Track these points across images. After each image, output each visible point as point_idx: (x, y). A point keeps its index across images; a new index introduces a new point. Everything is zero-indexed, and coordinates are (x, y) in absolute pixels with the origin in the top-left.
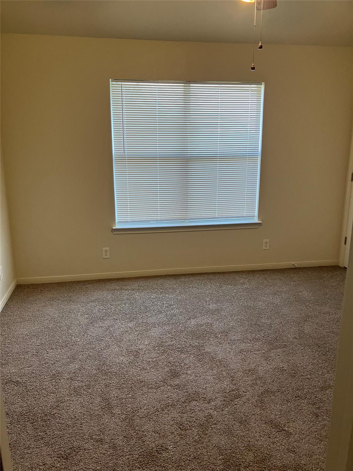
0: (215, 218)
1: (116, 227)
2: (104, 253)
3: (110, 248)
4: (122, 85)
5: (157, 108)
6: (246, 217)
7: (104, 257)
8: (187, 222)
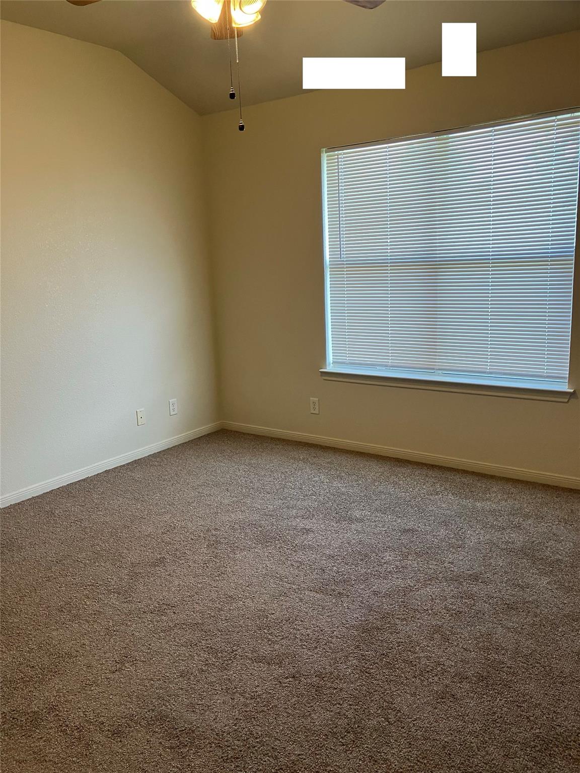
0: (485, 373)
1: (326, 369)
2: (312, 406)
3: (319, 400)
4: (338, 156)
5: (388, 183)
6: (548, 377)
7: (313, 411)
8: (439, 375)
